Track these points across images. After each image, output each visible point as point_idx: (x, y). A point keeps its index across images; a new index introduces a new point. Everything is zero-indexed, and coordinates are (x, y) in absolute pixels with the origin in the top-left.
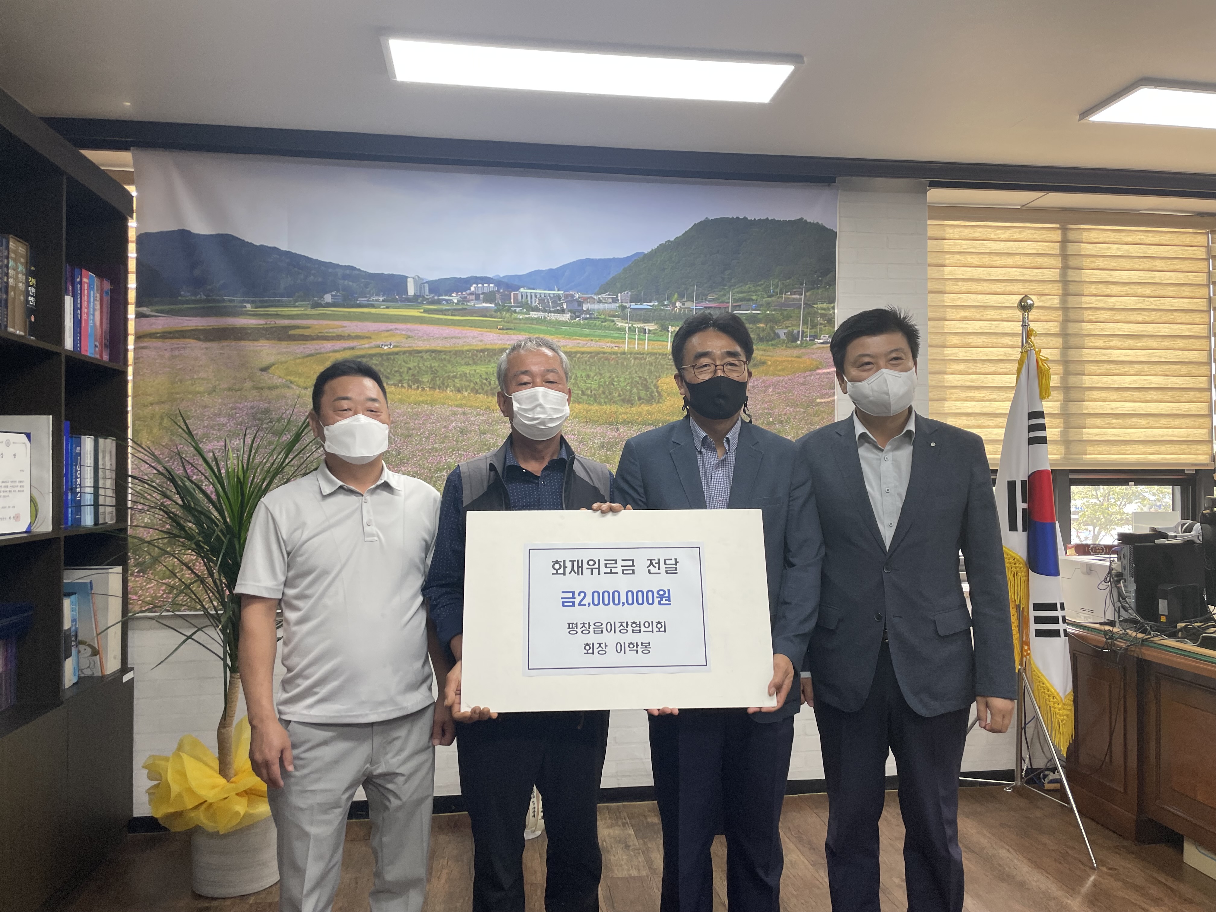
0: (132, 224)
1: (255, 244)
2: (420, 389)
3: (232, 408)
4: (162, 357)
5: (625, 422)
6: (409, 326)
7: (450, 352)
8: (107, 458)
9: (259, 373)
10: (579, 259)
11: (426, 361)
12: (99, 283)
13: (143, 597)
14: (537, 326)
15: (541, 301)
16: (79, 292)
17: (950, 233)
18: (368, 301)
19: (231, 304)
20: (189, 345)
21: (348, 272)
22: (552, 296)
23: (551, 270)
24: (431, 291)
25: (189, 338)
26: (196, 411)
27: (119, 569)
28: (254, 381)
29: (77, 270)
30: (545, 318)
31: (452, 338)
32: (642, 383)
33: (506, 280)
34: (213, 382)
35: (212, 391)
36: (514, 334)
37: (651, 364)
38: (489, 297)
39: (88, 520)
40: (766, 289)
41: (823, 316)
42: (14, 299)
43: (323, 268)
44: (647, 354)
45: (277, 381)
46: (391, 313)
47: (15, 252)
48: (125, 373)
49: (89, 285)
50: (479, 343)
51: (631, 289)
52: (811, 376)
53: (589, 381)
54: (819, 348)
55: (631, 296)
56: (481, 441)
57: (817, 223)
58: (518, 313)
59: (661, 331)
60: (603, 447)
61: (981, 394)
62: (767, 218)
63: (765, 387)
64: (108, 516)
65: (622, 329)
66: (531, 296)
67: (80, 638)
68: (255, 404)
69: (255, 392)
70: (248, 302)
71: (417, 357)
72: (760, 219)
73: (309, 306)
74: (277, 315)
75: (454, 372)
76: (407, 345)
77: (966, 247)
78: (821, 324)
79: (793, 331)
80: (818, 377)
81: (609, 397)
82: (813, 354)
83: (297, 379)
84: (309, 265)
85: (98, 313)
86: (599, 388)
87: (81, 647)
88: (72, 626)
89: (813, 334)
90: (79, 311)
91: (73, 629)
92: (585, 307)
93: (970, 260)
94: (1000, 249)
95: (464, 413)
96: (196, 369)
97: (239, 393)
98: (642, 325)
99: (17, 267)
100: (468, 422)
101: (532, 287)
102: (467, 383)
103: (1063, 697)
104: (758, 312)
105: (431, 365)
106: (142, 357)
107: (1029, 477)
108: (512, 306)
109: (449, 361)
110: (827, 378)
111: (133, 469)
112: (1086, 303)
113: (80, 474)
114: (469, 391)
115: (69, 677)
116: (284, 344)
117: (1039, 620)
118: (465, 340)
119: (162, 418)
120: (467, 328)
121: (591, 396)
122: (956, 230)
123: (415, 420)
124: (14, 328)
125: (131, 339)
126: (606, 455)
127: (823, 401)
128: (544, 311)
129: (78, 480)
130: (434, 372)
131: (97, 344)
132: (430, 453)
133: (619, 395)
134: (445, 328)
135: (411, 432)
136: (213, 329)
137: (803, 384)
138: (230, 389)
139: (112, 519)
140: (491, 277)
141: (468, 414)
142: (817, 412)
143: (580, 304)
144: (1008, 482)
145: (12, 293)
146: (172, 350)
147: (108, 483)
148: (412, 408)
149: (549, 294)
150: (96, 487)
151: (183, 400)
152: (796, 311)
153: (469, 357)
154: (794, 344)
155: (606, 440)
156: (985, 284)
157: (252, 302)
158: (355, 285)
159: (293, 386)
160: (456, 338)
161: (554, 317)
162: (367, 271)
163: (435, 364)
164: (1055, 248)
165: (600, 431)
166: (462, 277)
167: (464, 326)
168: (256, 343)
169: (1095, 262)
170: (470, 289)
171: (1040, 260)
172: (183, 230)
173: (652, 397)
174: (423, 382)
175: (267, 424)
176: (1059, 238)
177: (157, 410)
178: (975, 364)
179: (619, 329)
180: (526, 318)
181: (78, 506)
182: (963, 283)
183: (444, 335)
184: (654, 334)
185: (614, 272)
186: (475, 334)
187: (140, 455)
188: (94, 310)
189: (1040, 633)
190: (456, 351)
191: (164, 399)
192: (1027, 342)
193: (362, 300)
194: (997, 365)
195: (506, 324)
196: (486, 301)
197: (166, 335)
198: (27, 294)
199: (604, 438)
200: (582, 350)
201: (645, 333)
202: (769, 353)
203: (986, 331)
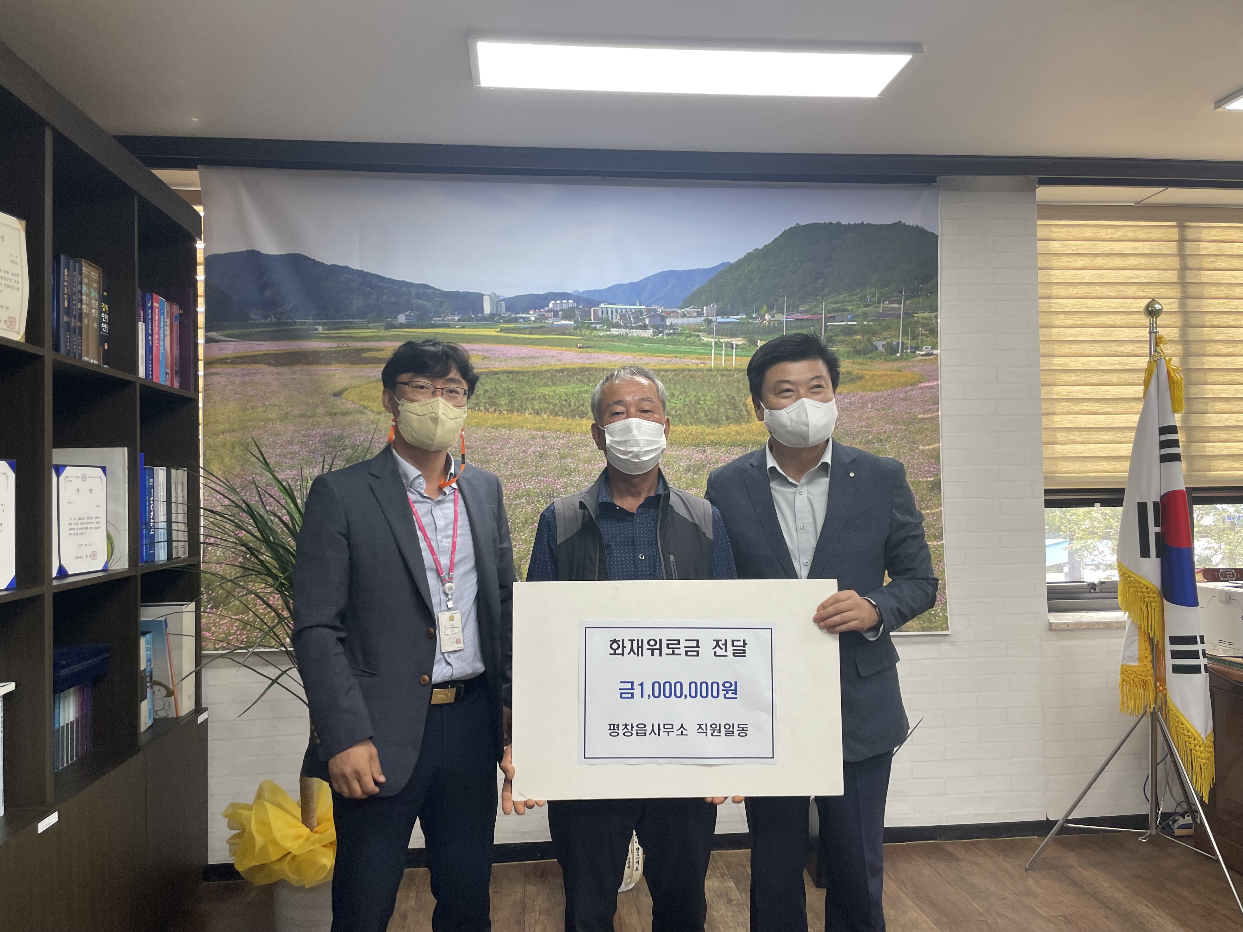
0: (200, 245)
1: (326, 263)
2: (497, 412)
3: (304, 436)
4: (232, 383)
5: (712, 444)
6: (486, 346)
7: (528, 372)
8: (179, 490)
9: (332, 398)
10: (661, 271)
11: (503, 383)
12: (169, 308)
13: (217, 634)
14: (618, 344)
15: (623, 317)
16: (150, 317)
17: (1056, 233)
18: (442, 320)
19: (303, 327)
20: (261, 371)
21: (421, 290)
22: (633, 311)
23: (632, 283)
24: (508, 309)
25: (259, 363)
26: (268, 439)
27: (192, 606)
28: (327, 407)
29: (148, 295)
30: (627, 334)
31: (530, 358)
32: (730, 402)
33: (585, 296)
34: (285, 408)
35: (284, 418)
36: (594, 352)
37: (739, 381)
38: (568, 314)
39: (161, 555)
40: (862, 299)
41: (924, 325)
42: (88, 326)
43: (396, 287)
44: (735, 371)
45: (351, 407)
46: (467, 333)
47: (88, 277)
48: (197, 401)
49: (159, 311)
50: (558, 363)
51: (717, 302)
52: (912, 390)
53: (673, 401)
54: (921, 361)
55: (717, 308)
56: (561, 466)
57: (917, 226)
58: (599, 330)
59: (749, 346)
60: (689, 470)
61: (1095, 407)
62: (863, 223)
63: (863, 403)
64: (181, 551)
65: (707, 345)
66: (612, 312)
67: (155, 678)
68: (328, 430)
69: (327, 418)
70: (319, 324)
71: (494, 378)
72: (855, 224)
73: (383, 327)
74: (350, 337)
75: (532, 393)
76: (483, 367)
77: (1075, 248)
78: (923, 335)
79: (892, 343)
80: (920, 391)
81: (695, 417)
82: (915, 367)
83: (370, 404)
84: (381, 284)
85: (168, 339)
86: (684, 407)
87: (156, 688)
88: (147, 666)
89: (914, 345)
90: (150, 338)
91: (148, 669)
92: (668, 322)
93: (1080, 262)
94: (1111, 250)
95: (543, 437)
96: (267, 395)
97: (311, 419)
98: (729, 340)
99: (90, 293)
100: (548, 446)
101: (613, 302)
102: (546, 405)
103: (1204, 739)
104: (854, 323)
105: (508, 386)
106: (212, 384)
107: (1162, 497)
108: (592, 323)
109: (528, 382)
110: (930, 393)
111: (205, 500)
112: (1207, 306)
113: (153, 507)
114: (548, 414)
115: (145, 721)
116: (357, 367)
117: (1175, 654)
118: (544, 359)
119: (233, 447)
120: (545, 347)
121: (676, 416)
122: (1064, 230)
123: (493, 444)
124: (88, 357)
125: (201, 365)
126: (693, 479)
127: (926, 416)
128: (626, 327)
129: (152, 513)
130: (512, 394)
131: (169, 371)
132: (509, 479)
133: (706, 415)
134: (523, 347)
135: (488, 457)
136: (285, 353)
137: (904, 400)
138: (302, 416)
139: (184, 554)
140: (570, 292)
141: (547, 437)
142: (919, 429)
143: (663, 319)
144: (1138, 503)
145: (86, 320)
146: (243, 375)
147: (180, 515)
148: (490, 433)
149: (631, 309)
150: (169, 522)
151: (255, 427)
152: (895, 321)
153: (548, 378)
154: (893, 357)
155: (692, 463)
156: (1097, 288)
157: (324, 324)
158: (429, 304)
159: (367, 411)
160: (534, 358)
161: (636, 333)
162: (442, 289)
163: (513, 386)
164: (1173, 248)
165: (686, 454)
166: (540, 293)
167: (542, 345)
168: (328, 367)
169: (1216, 263)
170: (548, 307)
171: (1156, 262)
172: (253, 250)
173: (741, 417)
174: (501, 405)
175: (341, 451)
176: (1176, 237)
177: (228, 439)
178: (1088, 375)
179: (704, 345)
180: (607, 335)
181: (152, 543)
182: (1073, 287)
183: (522, 355)
184: (742, 349)
185: (698, 284)
186: (554, 354)
187: (213, 485)
188: (165, 336)
189: (1177, 669)
190: (534, 372)
191: (236, 426)
192: (1156, 351)
193: (437, 320)
194: (1111, 375)
195: (586, 342)
196: (565, 318)
197: (236, 361)
198: (100, 321)
199: (690, 461)
200: (666, 367)
201: (732, 348)
202: (867, 367)
203: (1099, 338)
